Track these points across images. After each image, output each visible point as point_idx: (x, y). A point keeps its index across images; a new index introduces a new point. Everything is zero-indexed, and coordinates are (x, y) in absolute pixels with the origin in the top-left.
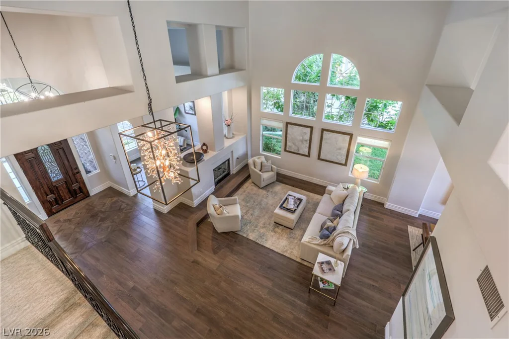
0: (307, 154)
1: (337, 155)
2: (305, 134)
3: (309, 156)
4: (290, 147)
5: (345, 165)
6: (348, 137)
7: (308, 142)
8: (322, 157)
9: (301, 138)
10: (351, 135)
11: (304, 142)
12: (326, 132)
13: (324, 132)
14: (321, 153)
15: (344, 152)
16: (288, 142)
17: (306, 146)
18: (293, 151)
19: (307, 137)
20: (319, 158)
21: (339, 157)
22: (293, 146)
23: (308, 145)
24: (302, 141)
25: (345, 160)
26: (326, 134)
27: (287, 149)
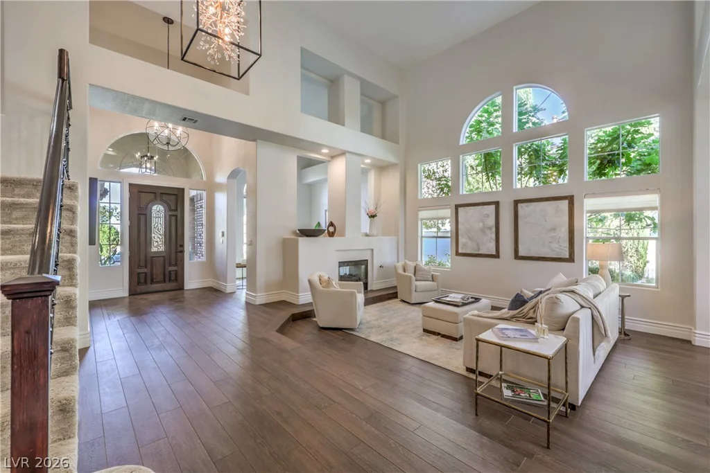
0: (494, 253)
1: (551, 242)
2: (488, 216)
3: (497, 256)
4: (464, 245)
5: (571, 259)
6: (564, 204)
7: (494, 230)
8: (521, 253)
9: (481, 225)
10: (571, 199)
11: (488, 232)
12: (523, 205)
13: (519, 205)
14: (520, 246)
15: (564, 233)
16: (460, 238)
17: (491, 238)
18: (469, 252)
19: (492, 222)
20: (517, 256)
21: (555, 245)
22: (470, 243)
23: (494, 236)
24: (483, 231)
25: (567, 249)
26: (522, 208)
27: (460, 251)
